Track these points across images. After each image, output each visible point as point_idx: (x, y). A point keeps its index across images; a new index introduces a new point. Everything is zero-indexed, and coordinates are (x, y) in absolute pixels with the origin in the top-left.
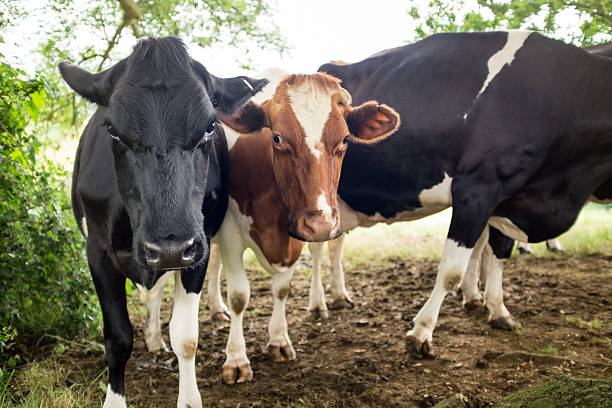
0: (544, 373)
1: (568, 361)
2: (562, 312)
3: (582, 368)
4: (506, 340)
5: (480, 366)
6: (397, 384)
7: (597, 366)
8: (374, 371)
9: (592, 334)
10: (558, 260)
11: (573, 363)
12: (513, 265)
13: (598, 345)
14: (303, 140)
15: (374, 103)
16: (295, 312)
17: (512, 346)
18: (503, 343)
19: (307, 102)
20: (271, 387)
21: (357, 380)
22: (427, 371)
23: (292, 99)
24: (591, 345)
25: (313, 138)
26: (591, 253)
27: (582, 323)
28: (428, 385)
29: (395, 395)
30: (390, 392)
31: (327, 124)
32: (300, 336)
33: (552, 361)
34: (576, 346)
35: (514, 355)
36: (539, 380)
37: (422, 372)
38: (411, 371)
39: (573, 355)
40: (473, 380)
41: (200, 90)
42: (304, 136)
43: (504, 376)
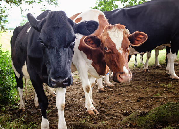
0: (158, 102)
1: (164, 97)
2: (158, 83)
3: (168, 99)
4: (144, 93)
5: (138, 101)
6: (115, 109)
7: (172, 98)
8: (106, 106)
9: (169, 89)
10: (153, 67)
11: (165, 98)
12: (139, 69)
13: (171, 92)
14: (115, 48)
15: (137, 32)
16: (76, 90)
17: (146, 95)
18: (143, 94)
19: (115, 34)
20: (76, 114)
21: (102, 109)
22: (123, 104)
23: (109, 34)
24: (169, 92)
25: (119, 47)
26: (162, 64)
27: (165, 86)
28: (124, 108)
29: (116, 113)
30: (114, 112)
31: (123, 41)
32: (80, 97)
33: (159, 98)
34: (165, 93)
35: (148, 97)
36: (156, 104)
37: (121, 105)
38: (118, 105)
39: (165, 95)
40: (137, 106)
41: (70, 28)
42: (115, 46)
43: (146, 103)
